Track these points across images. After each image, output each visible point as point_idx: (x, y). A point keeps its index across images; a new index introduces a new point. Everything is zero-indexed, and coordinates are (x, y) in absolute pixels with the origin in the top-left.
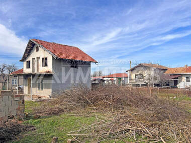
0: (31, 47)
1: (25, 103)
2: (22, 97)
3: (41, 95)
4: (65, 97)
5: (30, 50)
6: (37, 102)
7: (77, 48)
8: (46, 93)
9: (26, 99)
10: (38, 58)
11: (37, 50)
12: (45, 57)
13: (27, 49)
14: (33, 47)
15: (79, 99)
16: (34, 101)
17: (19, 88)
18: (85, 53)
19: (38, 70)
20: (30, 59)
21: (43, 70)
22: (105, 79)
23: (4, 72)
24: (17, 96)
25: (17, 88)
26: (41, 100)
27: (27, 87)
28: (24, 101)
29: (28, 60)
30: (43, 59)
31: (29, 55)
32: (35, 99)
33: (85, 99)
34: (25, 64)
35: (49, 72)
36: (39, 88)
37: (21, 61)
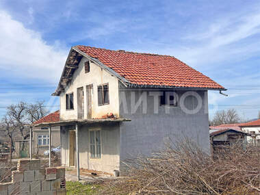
0: (75, 64)
1: (67, 188)
2: (60, 173)
3: (98, 169)
5: (73, 71)
6: (90, 184)
8: (107, 164)
9: (69, 178)
10: (89, 87)
11: (88, 70)
12: (104, 82)
13: (66, 69)
14: (77, 64)
15: (184, 179)
16: (83, 182)
17: (53, 153)
19: (89, 115)
20: (72, 89)
21: (99, 112)
22: (246, 130)
23: (22, 120)
24: (50, 171)
25: (47, 152)
27: (68, 151)
28: (64, 181)
29: (68, 92)
30: (99, 88)
31: (69, 82)
32: (86, 178)
33: (199, 182)
35: (112, 116)
36: (93, 152)
37: (55, 94)
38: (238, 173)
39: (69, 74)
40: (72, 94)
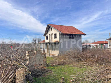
1: (47, 58)
2: (45, 54)
3: (54, 54)
4: (66, 56)
5: (48, 30)
6: (52, 57)
7: (73, 27)
8: (56, 53)
9: (47, 56)
10: (52, 34)
11: (51, 30)
12: (55, 33)
13: (46, 30)
14: (49, 29)
15: (75, 57)
16: (50, 57)
17: (43, 50)
18: (77, 30)
19: (52, 41)
20: (48, 35)
21: (54, 40)
22: (91, 45)
23: (36, 42)
24: (43, 54)
25: (42, 50)
26: (54, 56)
27: (47, 50)
28: (46, 56)
29: (47, 35)
30: (54, 34)
31: (47, 33)
32: (51, 56)
33: (79, 57)
34: (45, 37)
35: (58, 41)
36: (53, 50)
38: (89, 55)
39: (47, 31)
40: (48, 36)
